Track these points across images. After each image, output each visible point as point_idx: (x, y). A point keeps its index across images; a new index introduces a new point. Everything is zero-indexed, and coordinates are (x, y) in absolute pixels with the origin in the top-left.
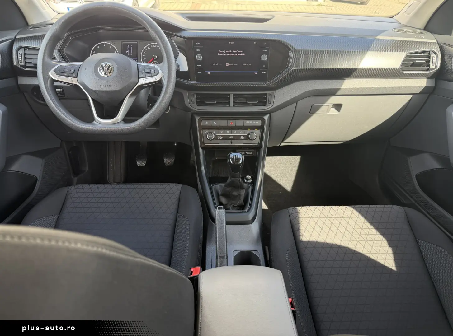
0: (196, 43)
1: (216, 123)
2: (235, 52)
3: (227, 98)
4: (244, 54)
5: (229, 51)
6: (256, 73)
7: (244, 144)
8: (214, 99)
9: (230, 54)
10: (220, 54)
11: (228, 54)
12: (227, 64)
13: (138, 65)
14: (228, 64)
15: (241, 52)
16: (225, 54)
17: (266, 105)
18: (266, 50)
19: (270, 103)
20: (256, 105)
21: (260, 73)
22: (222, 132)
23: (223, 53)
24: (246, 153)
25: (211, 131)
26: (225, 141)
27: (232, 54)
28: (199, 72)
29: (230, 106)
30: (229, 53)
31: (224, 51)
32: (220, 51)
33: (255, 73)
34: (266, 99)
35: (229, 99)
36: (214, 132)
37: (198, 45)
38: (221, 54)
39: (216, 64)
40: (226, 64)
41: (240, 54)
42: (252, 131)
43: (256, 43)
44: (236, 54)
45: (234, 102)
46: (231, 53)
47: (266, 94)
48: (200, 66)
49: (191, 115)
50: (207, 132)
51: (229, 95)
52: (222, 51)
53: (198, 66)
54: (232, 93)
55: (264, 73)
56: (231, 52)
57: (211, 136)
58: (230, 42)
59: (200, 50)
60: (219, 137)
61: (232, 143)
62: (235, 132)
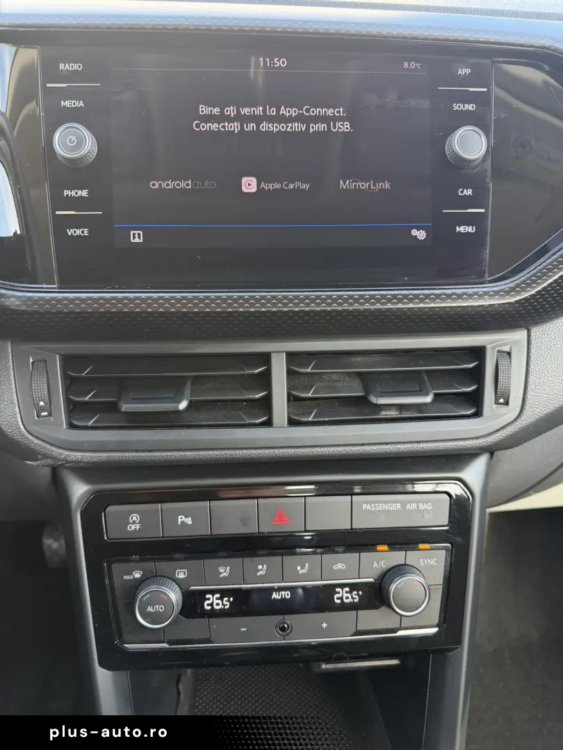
0: (62, 66)
1: (189, 521)
2: (294, 112)
3: (250, 376)
4: (345, 127)
5: (259, 110)
6: (421, 235)
7: (358, 633)
8: (175, 387)
9: (265, 126)
10: (206, 127)
11: (251, 127)
12: (249, 185)
14: (254, 181)
15: (330, 112)
16: (235, 127)
17: (478, 414)
18: (470, 107)
19: (507, 403)
20: (419, 414)
21: (441, 228)
22: (224, 572)
23: (222, 118)
25: (163, 566)
26: (244, 625)
27: (275, 128)
28: (79, 232)
29: (268, 423)
30: (258, 120)
31: (231, 111)
32: (204, 110)
33: (414, 232)
34: (477, 375)
35: (265, 380)
36: (181, 576)
37: (73, 76)
38: (214, 126)
39: (183, 185)
40: (244, 180)
41: (321, 127)
42: (397, 557)
43: (413, 65)
44: (297, 127)
45: (292, 399)
46: (271, 119)
47: (478, 353)
48: (84, 193)
49: (48, 471)
50: (137, 575)
51: (265, 358)
52: (216, 111)
53: (73, 193)
54: (279, 351)
55: (470, 229)
56: (273, 112)
57: (160, 608)
58: (265, 62)
59: (82, 104)
60: (209, 599)
61: (283, 629)
62: (303, 571)
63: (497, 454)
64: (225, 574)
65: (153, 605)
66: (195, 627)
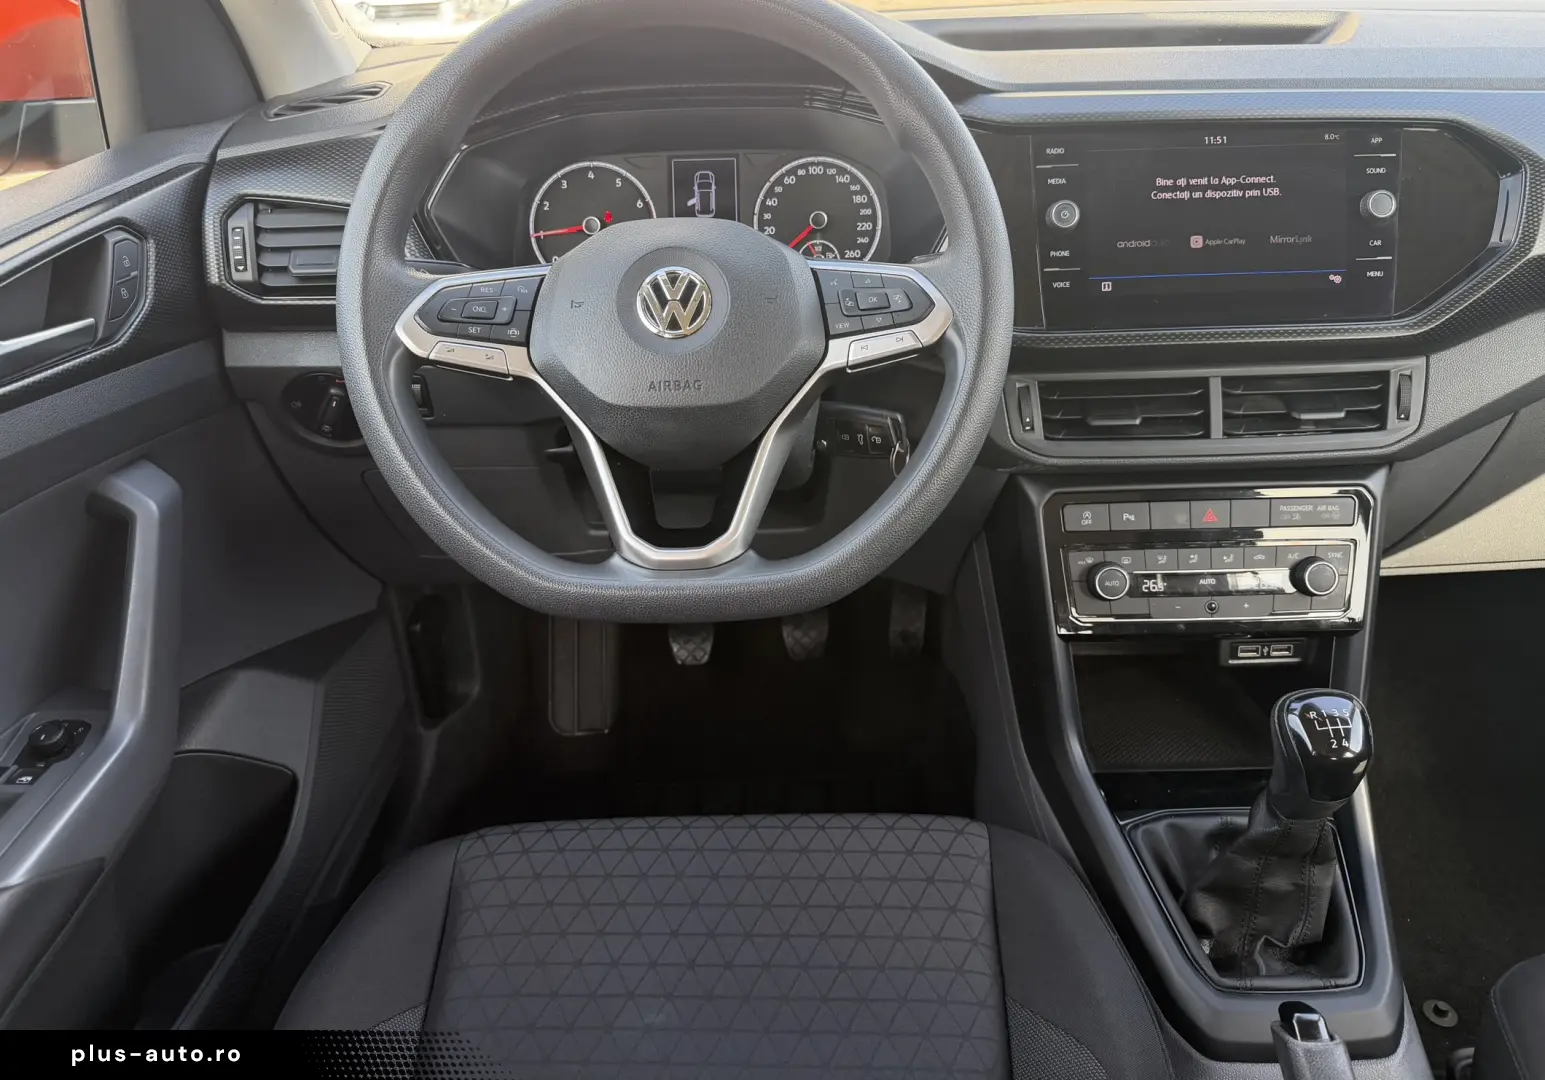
0: (1048, 151)
1: (1132, 518)
2: (1233, 181)
3: (1191, 396)
4: (1276, 192)
5: (1204, 181)
6: (1337, 279)
7: (1273, 614)
8: (1126, 408)
9: (1210, 194)
10: (1162, 196)
11: (1198, 195)
12: (1197, 242)
13: (814, 272)
14: (1200, 239)
15: (1262, 180)
16: (1186, 195)
17: (1383, 427)
18: (1381, 171)
19: (1407, 418)
20: (1334, 428)
21: (1354, 274)
22: (1163, 559)
23: (1175, 188)
24: (1266, 650)
25: (1110, 555)
26: (1179, 603)
27: (1218, 195)
28: (1062, 285)
29: (1207, 435)
30: (1204, 189)
31: (1182, 182)
32: (1160, 182)
33: (1332, 277)
34: (1382, 396)
35: (1204, 401)
36: (1126, 562)
37: (1058, 158)
38: (1168, 196)
39: (1143, 244)
40: (1193, 238)
41: (1255, 193)
42: (1309, 551)
43: (1333, 136)
44: (1236, 193)
45: (1226, 417)
46: (1215, 188)
47: (1383, 377)
48: (1066, 253)
49: (1005, 478)
50: (1090, 561)
51: (1204, 382)
52: (1170, 183)
53: (1058, 254)
54: (1215, 375)
55: (1378, 274)
56: (1215, 181)
57: (1116, 583)
58: (1210, 140)
59: (1064, 181)
60: (1146, 583)
61: (1212, 609)
62: (1229, 560)
63: (1397, 465)
64: (1163, 562)
65: (1110, 580)
66: (1139, 605)
